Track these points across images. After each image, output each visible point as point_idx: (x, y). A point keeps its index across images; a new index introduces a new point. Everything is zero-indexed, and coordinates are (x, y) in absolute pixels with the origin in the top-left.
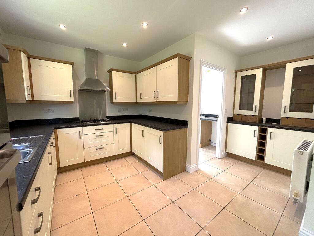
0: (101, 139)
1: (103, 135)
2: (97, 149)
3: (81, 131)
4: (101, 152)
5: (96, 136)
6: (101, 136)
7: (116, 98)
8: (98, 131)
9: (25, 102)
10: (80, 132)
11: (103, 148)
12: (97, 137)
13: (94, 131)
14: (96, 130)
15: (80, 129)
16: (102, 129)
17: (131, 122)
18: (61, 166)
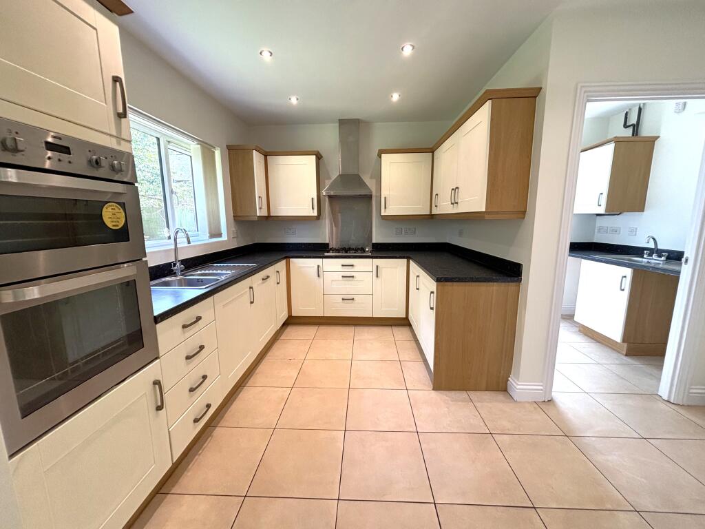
0: (350, 282)
1: (353, 277)
2: (343, 299)
3: (321, 265)
4: (348, 305)
5: (343, 277)
6: (351, 278)
7: (385, 208)
8: (346, 269)
9: (256, 219)
10: (318, 266)
11: (353, 299)
12: (345, 279)
13: (340, 268)
14: (342, 265)
15: (318, 261)
16: (353, 265)
17: (408, 258)
18: (293, 315)
